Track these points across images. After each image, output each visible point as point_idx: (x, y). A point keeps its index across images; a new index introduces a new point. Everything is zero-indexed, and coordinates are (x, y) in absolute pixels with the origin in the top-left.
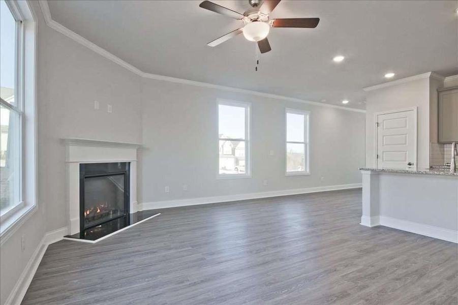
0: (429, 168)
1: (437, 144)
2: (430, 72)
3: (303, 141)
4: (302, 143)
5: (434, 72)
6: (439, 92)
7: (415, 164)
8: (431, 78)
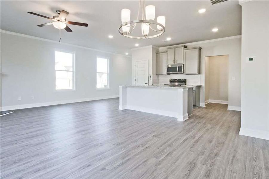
0: (151, 85)
1: (156, 75)
2: (152, 46)
3: (107, 72)
4: (106, 73)
5: (153, 45)
6: (156, 54)
7: (148, 83)
8: (153, 48)
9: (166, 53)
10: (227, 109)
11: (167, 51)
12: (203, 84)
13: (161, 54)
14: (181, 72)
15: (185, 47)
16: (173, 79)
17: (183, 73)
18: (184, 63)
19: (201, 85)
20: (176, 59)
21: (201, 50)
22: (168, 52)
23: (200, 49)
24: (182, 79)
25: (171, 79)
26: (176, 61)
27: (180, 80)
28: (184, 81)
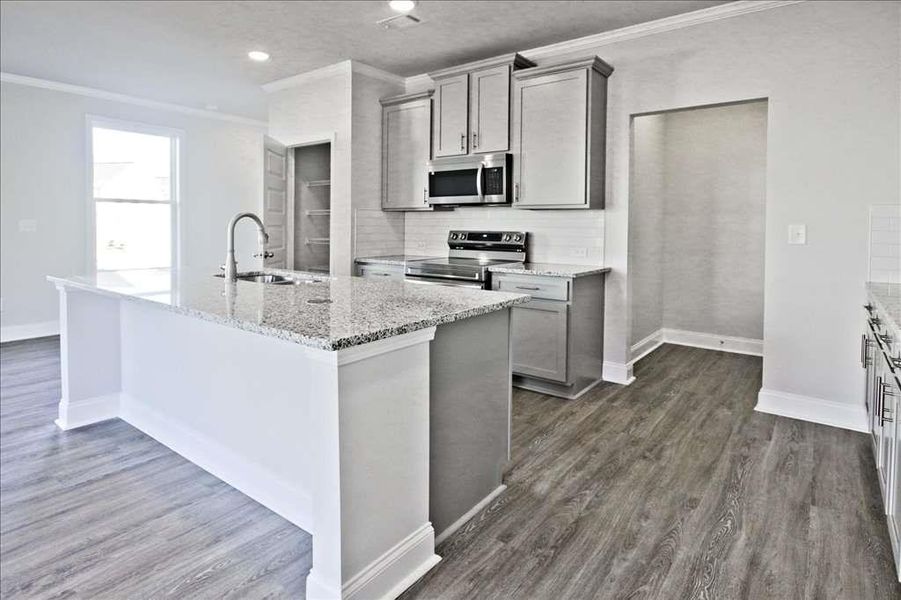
1: (382, 214)
2: (351, 63)
3: (168, 198)
5: (356, 62)
6: (384, 105)
8: (355, 75)
9: (427, 102)
10: (755, 409)
11: (431, 93)
12: (619, 263)
13: (404, 106)
14: (495, 198)
15: (521, 64)
16: (463, 233)
17: (509, 201)
18: (514, 151)
19: (607, 266)
20: (474, 130)
21: (610, 78)
22: (436, 97)
23: (601, 71)
24: (510, 235)
25: (455, 234)
26: (472, 138)
27: (496, 236)
28: (523, 245)
